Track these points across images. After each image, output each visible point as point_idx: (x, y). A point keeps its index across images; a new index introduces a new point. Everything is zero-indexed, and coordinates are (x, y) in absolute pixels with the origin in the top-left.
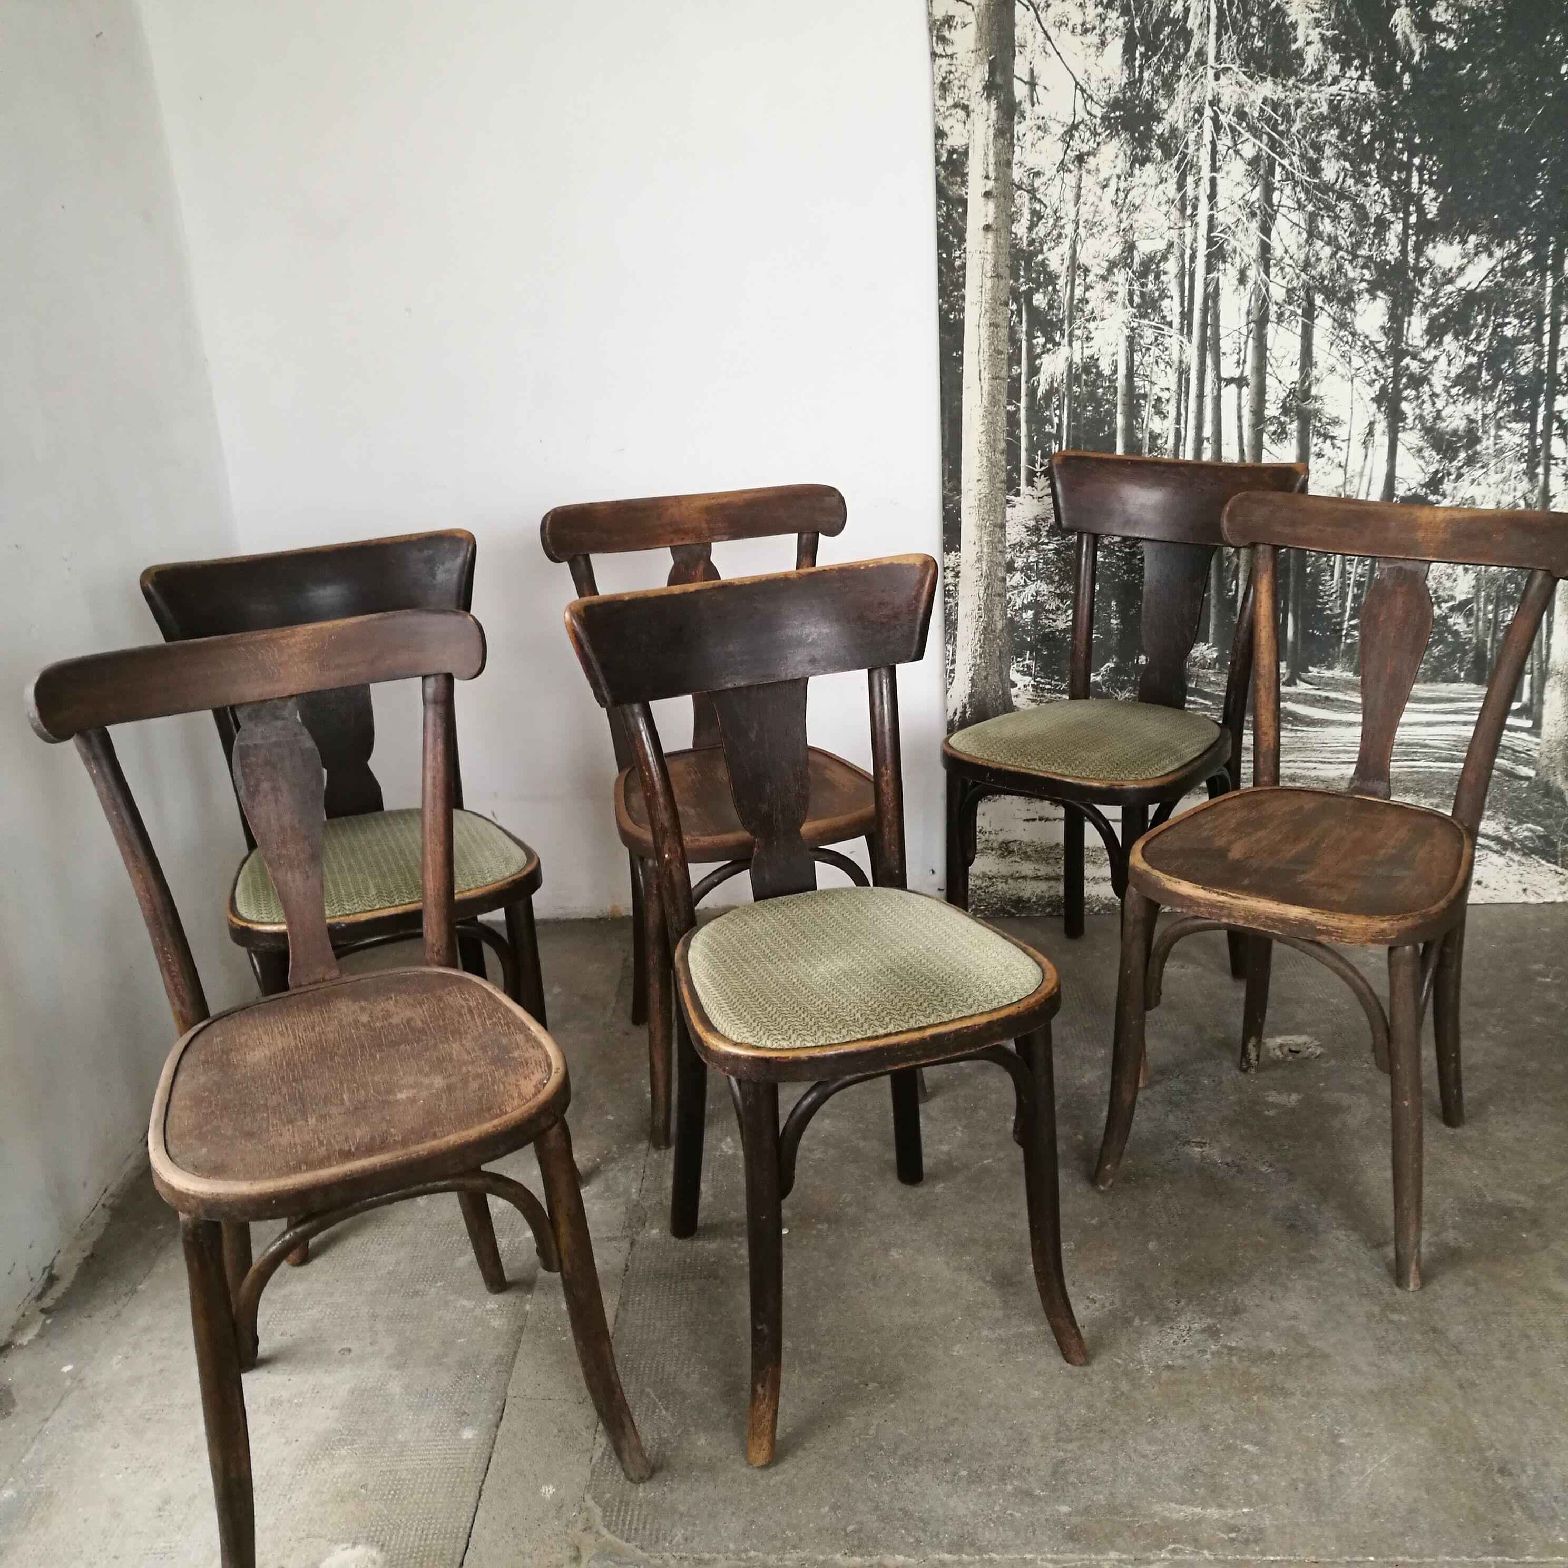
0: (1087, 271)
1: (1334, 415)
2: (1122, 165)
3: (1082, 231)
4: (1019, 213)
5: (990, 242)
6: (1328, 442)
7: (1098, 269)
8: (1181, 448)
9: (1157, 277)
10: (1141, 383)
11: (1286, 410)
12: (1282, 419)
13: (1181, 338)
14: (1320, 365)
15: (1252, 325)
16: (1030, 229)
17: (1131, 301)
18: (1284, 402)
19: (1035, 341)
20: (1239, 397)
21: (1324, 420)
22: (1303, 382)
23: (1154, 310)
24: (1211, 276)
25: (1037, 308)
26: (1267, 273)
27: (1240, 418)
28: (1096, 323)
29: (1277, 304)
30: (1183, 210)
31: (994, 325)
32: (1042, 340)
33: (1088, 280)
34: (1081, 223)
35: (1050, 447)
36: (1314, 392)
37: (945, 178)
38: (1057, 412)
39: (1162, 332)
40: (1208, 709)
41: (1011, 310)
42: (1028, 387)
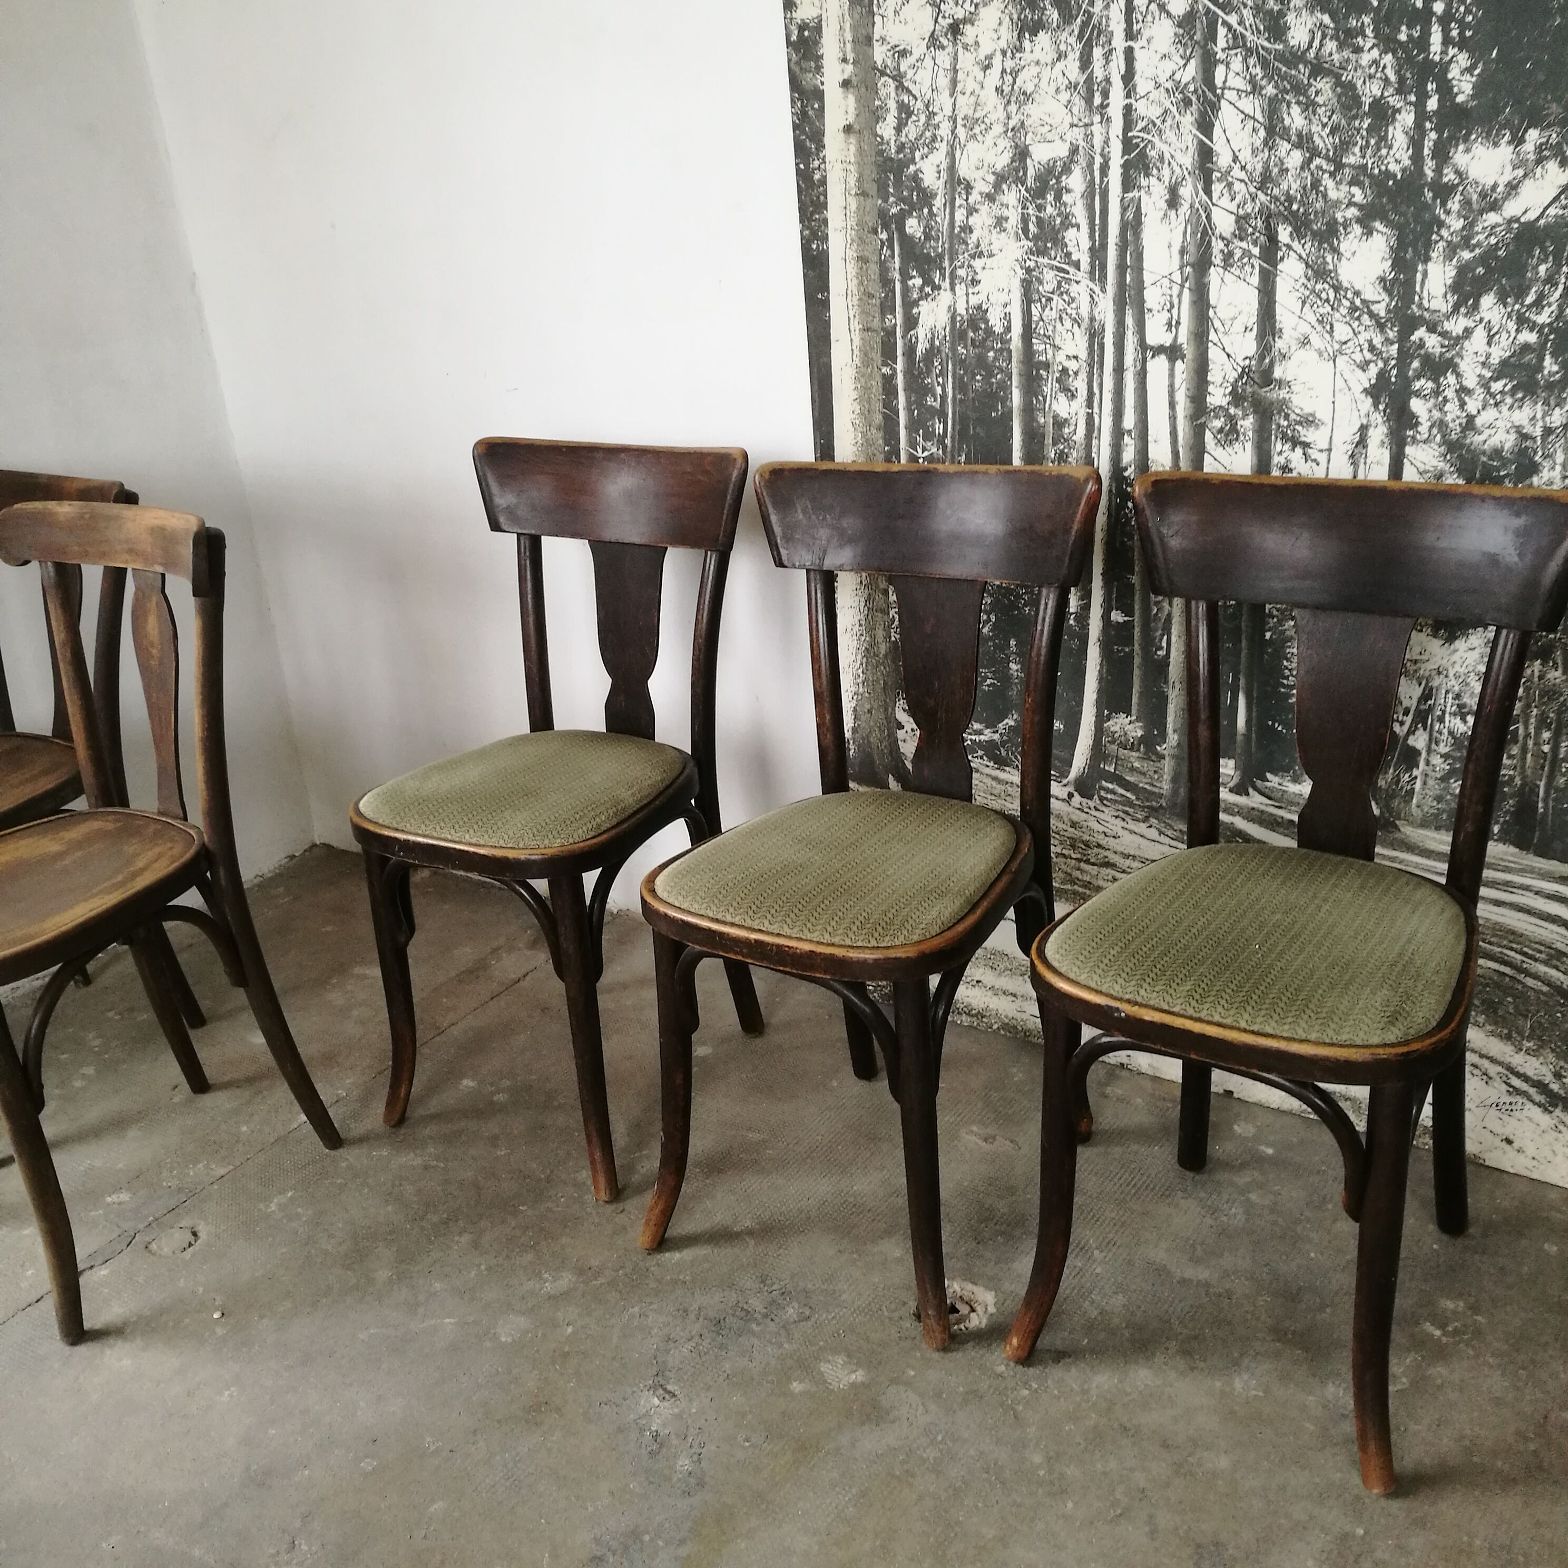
0: (969, 188)
1: (1308, 410)
2: (1007, 35)
3: (961, 132)
4: (884, 108)
5: (853, 148)
6: (1299, 450)
7: (982, 187)
8: (1094, 442)
9: (1058, 197)
10: (1042, 347)
11: (1237, 398)
12: (1232, 411)
13: (1092, 285)
14: (1287, 333)
15: (1189, 269)
16: (898, 129)
17: (1026, 230)
18: (1234, 386)
19: (910, 283)
20: (1172, 375)
21: (1293, 416)
22: (1262, 358)
23: (1055, 244)
24: (1130, 195)
25: (911, 238)
26: (1208, 192)
27: (1172, 405)
28: (984, 260)
29: (1223, 239)
30: (1089, 100)
31: (862, 260)
32: (918, 282)
33: (971, 200)
34: (960, 122)
35: (933, 425)
36: (1278, 373)
37: (798, 63)
38: (940, 380)
39: (1067, 276)
40: (1130, 803)
41: (881, 240)
42: (905, 344)
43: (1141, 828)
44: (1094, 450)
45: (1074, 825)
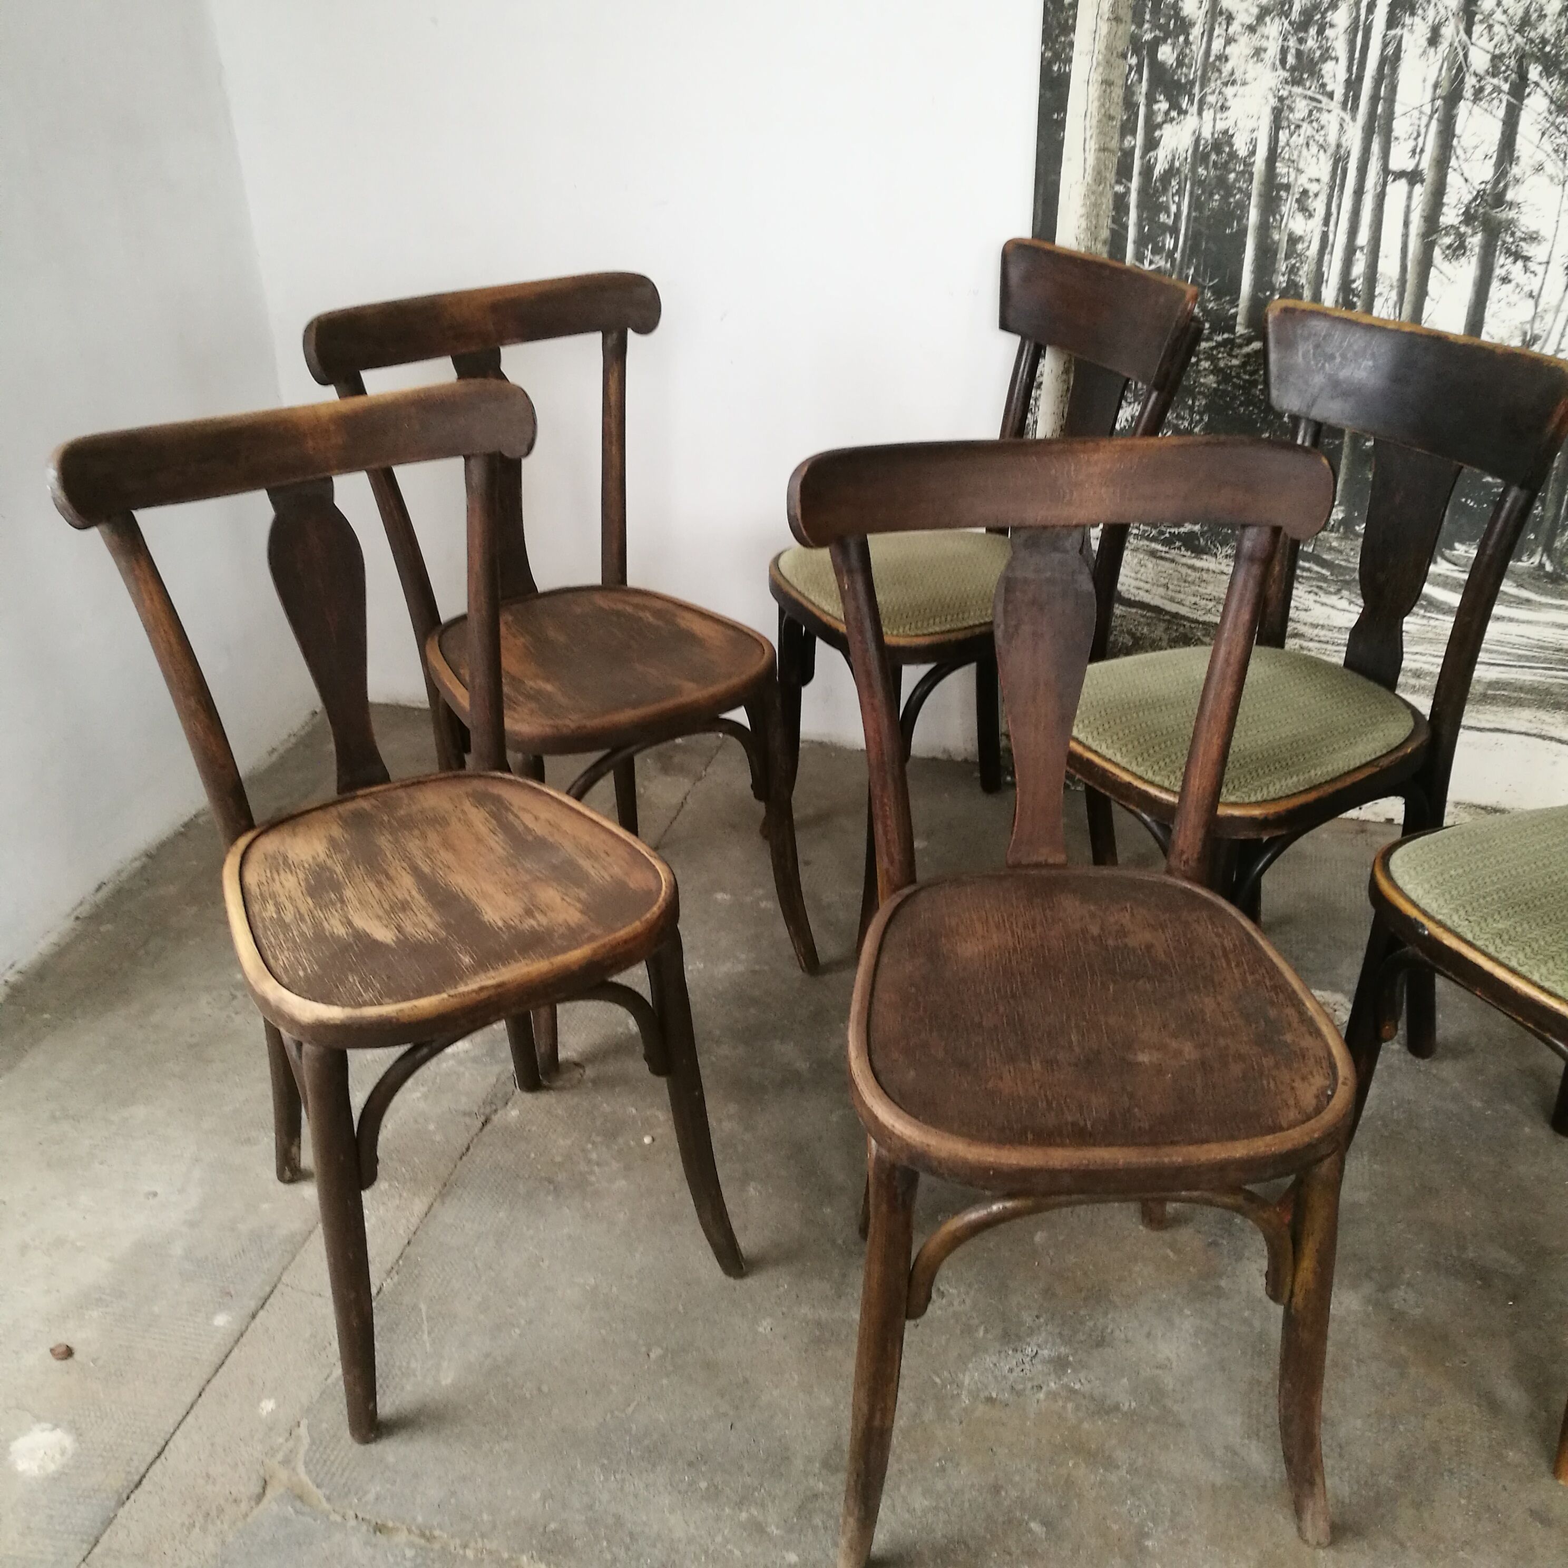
0: (1230, 18)
1: (1533, 228)
6: (1520, 263)
7: (1244, 18)
8: (1326, 257)
9: (1321, 32)
10: (1285, 170)
11: (1469, 217)
12: (1463, 229)
13: (1343, 114)
14: (1522, 162)
15: (1439, 103)
17: (1283, 61)
18: (1468, 207)
19: (1156, 107)
20: (1409, 197)
21: (1518, 234)
22: (1497, 182)
23: (1312, 75)
24: (1392, 33)
25: (1162, 65)
26: (1469, 32)
27: (1406, 224)
28: (1236, 88)
29: (1476, 74)
31: (1107, 83)
32: (1163, 106)
33: (1231, 30)
35: (1163, 240)
36: (1510, 196)
38: (1176, 199)
39: (1319, 105)
40: (1324, 578)
41: (1130, 66)
42: (1142, 165)
43: (1333, 600)
44: (1326, 264)
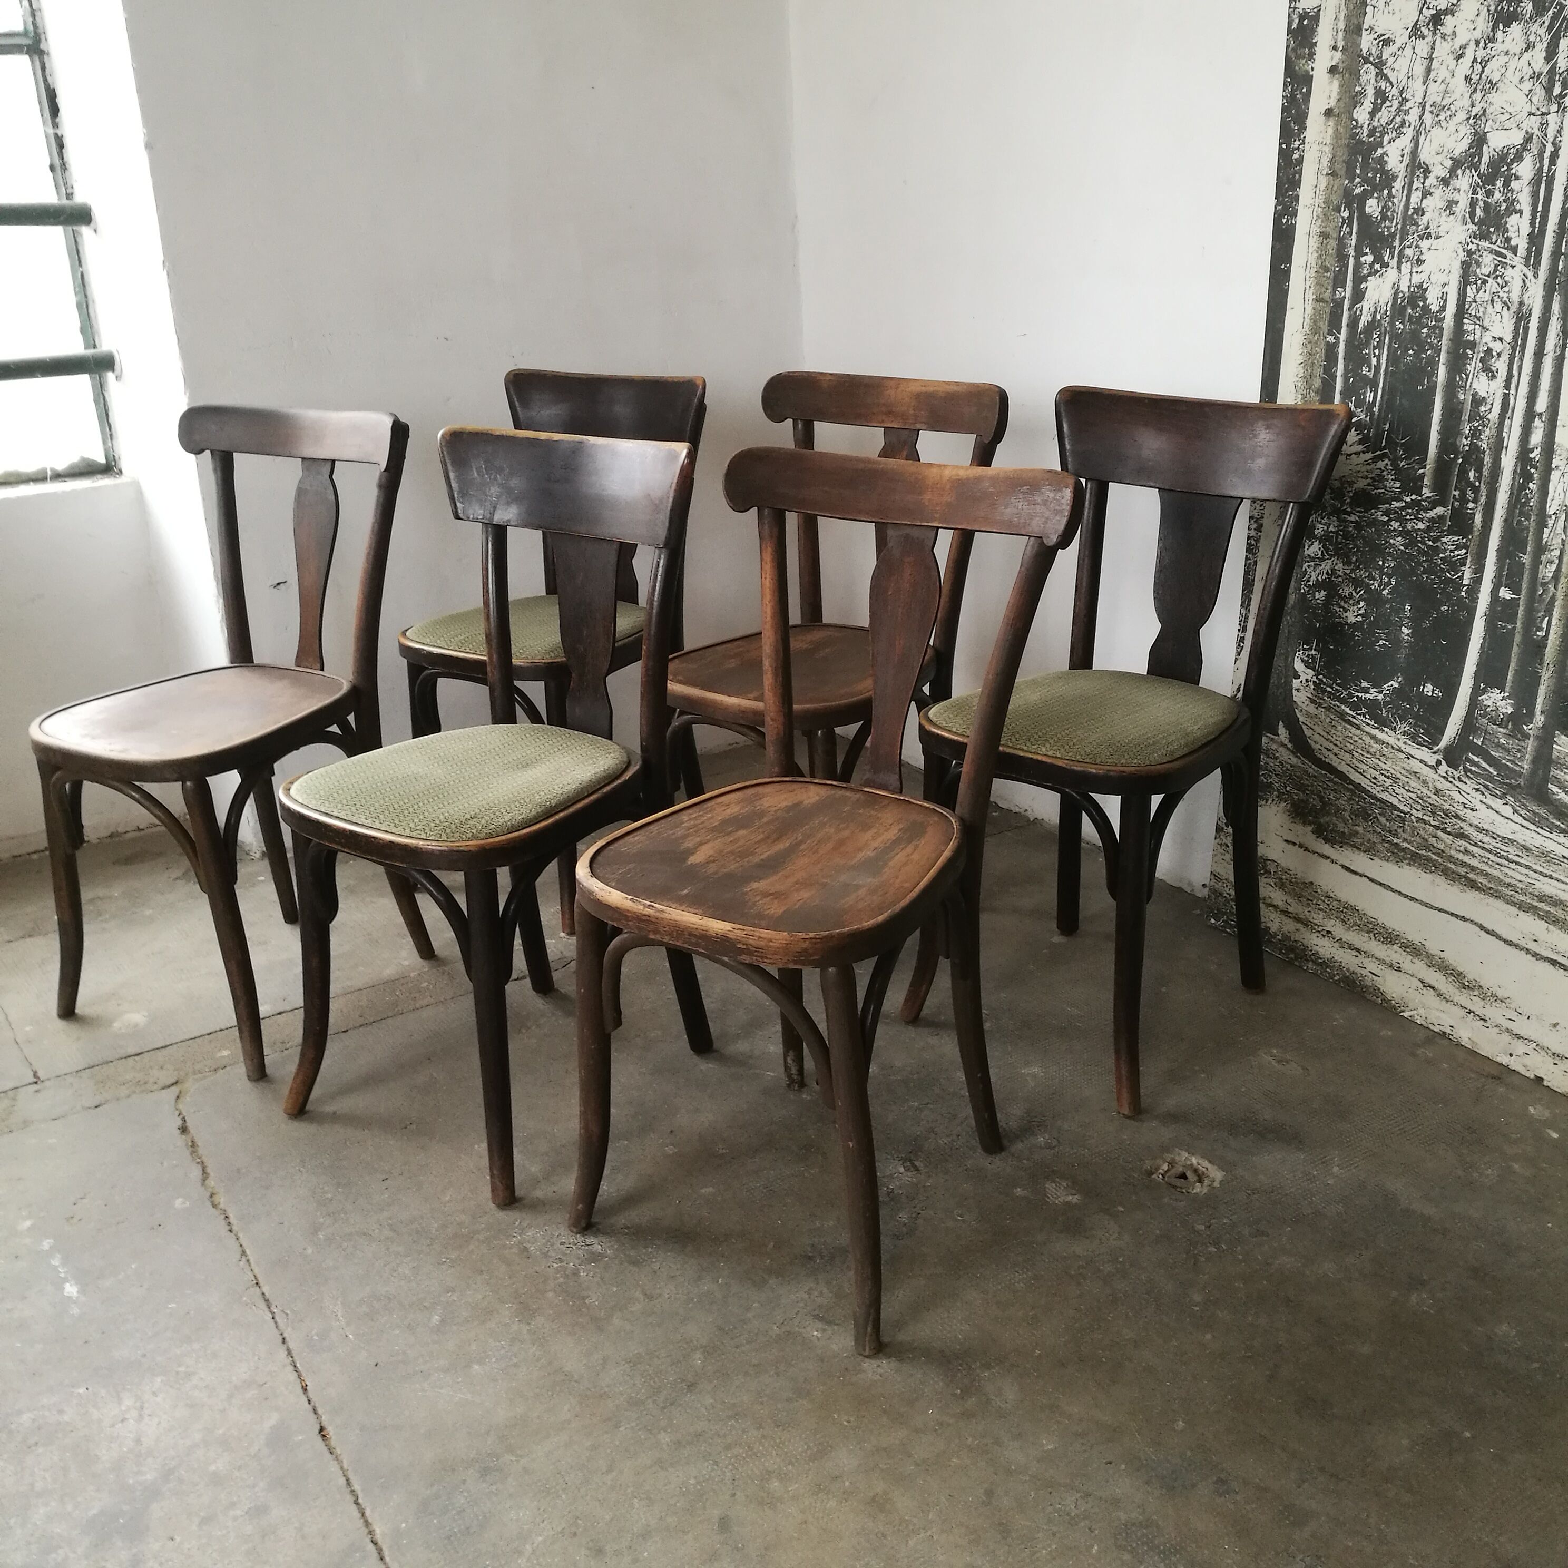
0: (1427, 171)
2: (1483, 26)
3: (1428, 118)
4: (1362, 93)
5: (1330, 131)
7: (1439, 171)
8: (1507, 422)
9: (1506, 184)
13: (1526, 270)
16: (1372, 114)
19: (1363, 259)
23: (1497, 229)
25: (1369, 217)
28: (1431, 241)
30: (1549, 90)
31: (1324, 235)
32: (1369, 258)
33: (1427, 183)
34: (1428, 108)
35: (1365, 393)
37: (1294, 50)
38: (1377, 352)
39: (1504, 260)
40: (1490, 778)
41: (1343, 217)
42: (1350, 316)
43: (1497, 804)
44: (1506, 429)
45: (1437, 792)
